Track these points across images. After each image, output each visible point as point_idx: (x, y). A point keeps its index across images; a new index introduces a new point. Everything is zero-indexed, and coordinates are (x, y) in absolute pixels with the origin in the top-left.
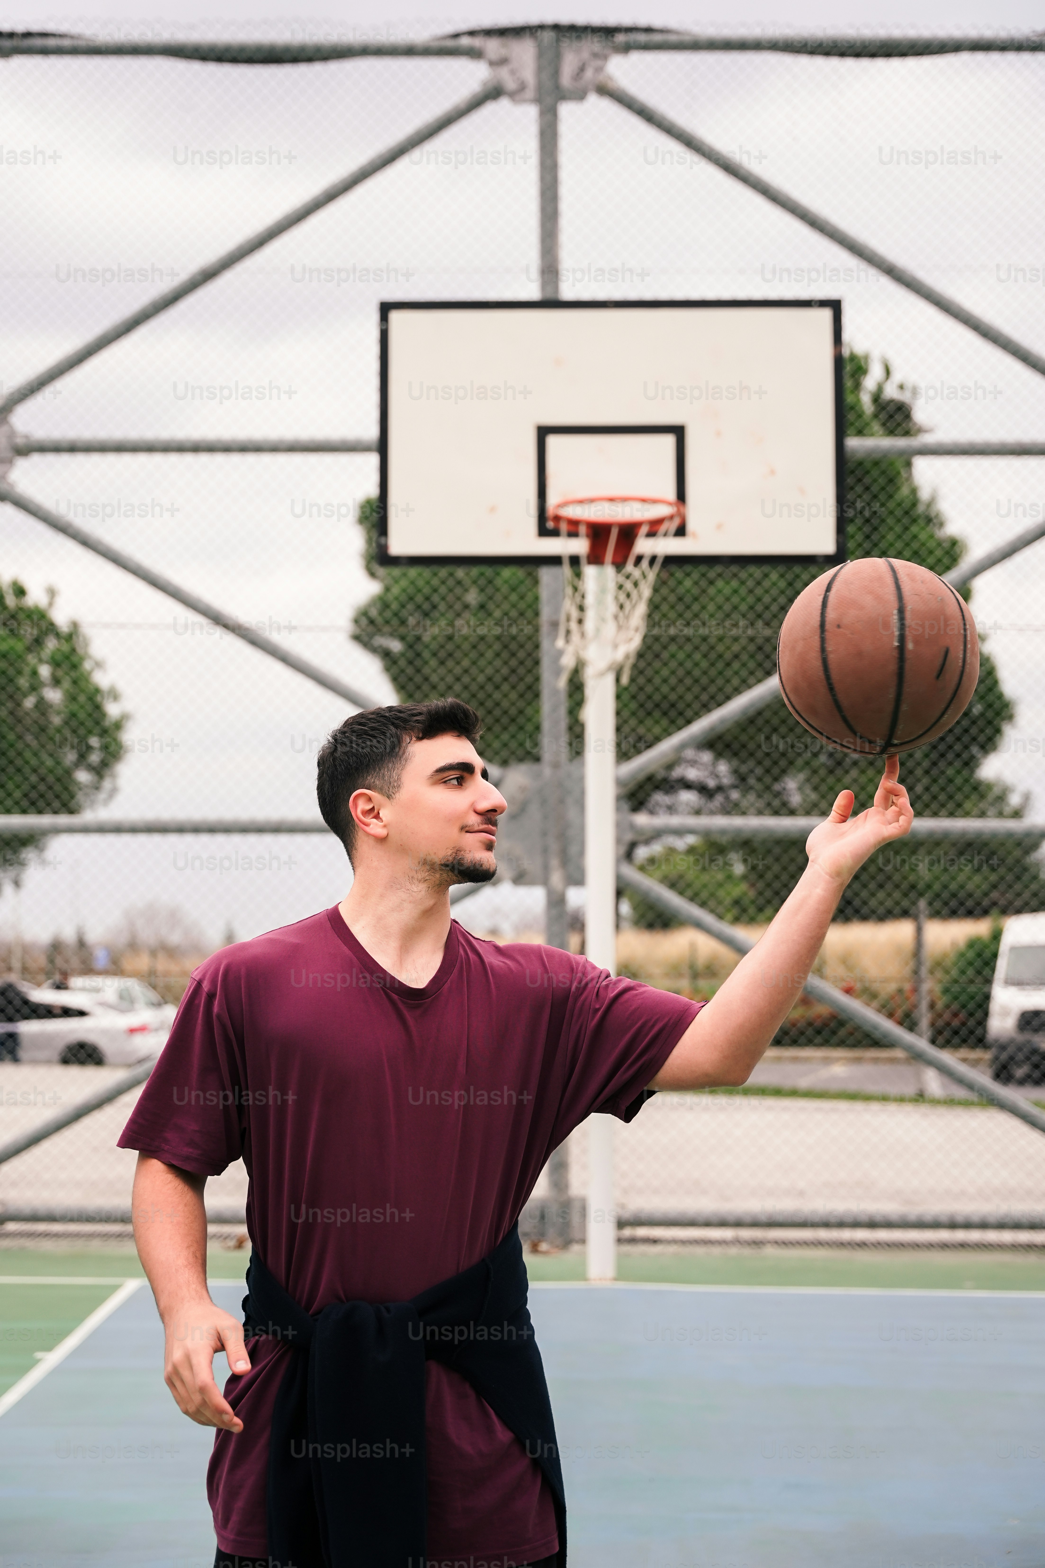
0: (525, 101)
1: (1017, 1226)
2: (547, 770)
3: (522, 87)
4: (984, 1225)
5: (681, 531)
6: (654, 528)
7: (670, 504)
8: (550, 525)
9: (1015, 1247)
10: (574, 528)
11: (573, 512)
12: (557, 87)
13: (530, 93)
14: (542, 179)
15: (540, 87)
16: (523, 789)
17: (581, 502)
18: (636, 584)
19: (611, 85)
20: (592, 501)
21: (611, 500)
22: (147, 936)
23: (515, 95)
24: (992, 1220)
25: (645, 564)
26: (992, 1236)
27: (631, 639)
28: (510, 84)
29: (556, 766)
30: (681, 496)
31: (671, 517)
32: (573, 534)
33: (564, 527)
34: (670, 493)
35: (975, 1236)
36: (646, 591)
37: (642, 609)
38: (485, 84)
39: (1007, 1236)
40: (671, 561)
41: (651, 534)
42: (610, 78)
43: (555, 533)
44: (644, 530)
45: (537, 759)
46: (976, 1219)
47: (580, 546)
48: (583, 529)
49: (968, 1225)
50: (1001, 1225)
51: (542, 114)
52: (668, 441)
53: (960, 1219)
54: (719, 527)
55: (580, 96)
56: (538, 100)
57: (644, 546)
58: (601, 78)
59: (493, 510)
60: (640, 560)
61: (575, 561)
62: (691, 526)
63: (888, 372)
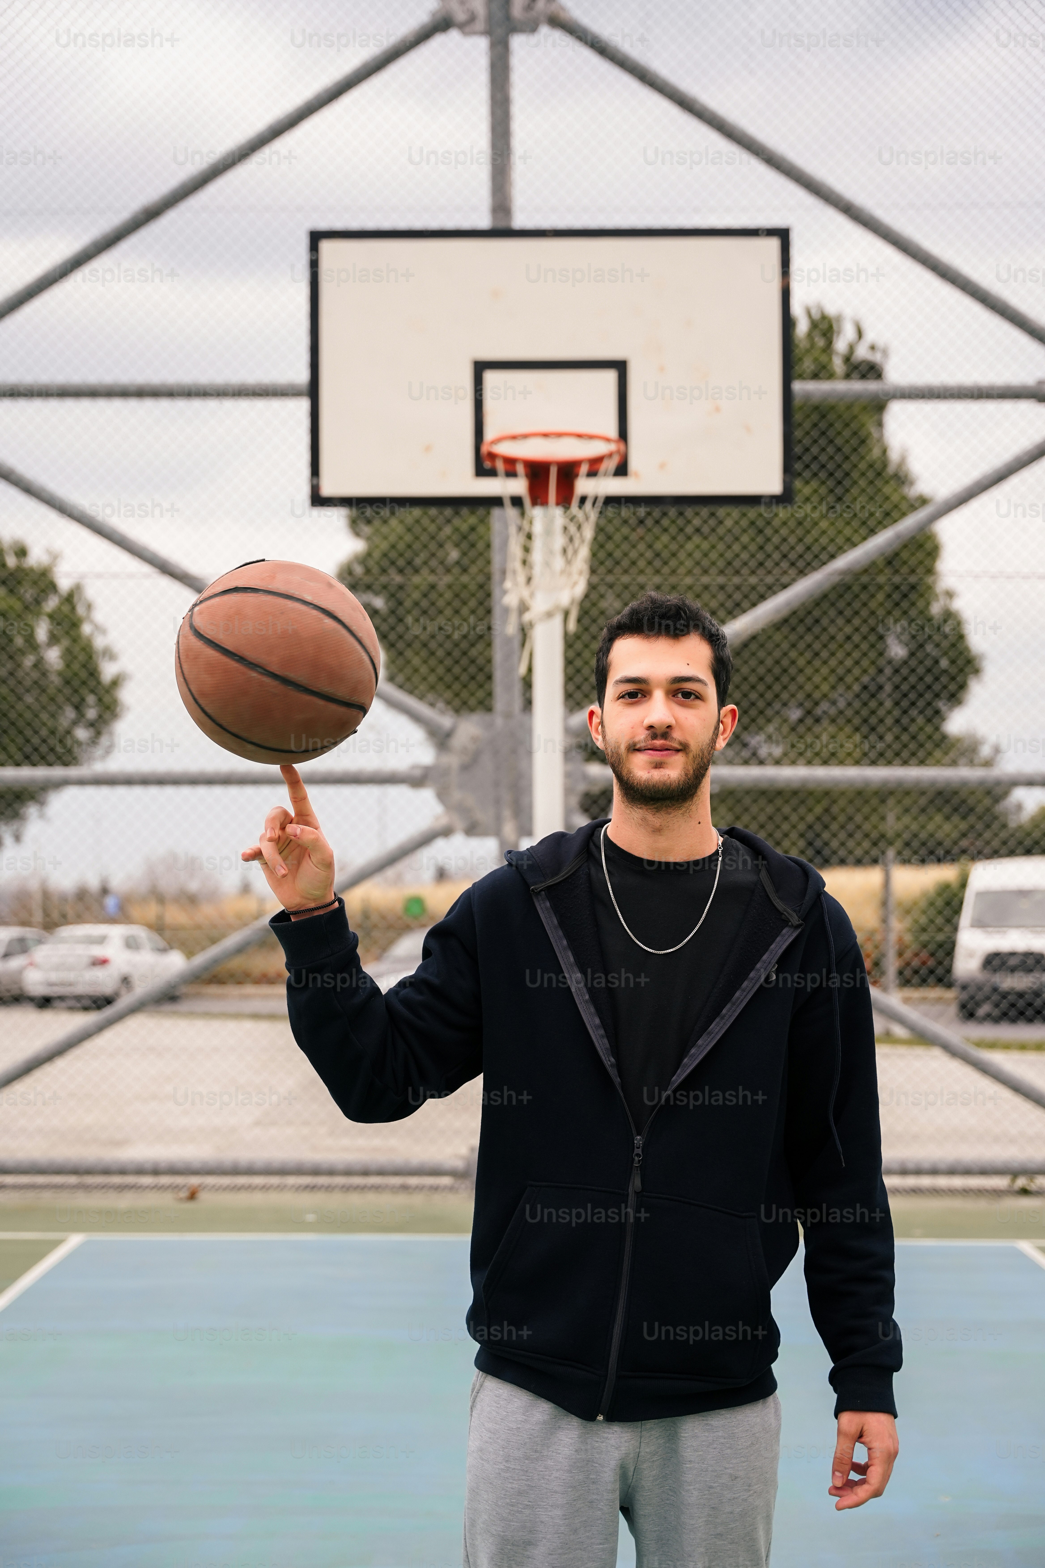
0: (474, 33)
1: (967, 1172)
2: (499, 721)
3: (472, 19)
4: (934, 1172)
5: (622, 470)
6: (594, 467)
7: (608, 440)
8: (487, 464)
9: (966, 1192)
10: (511, 467)
11: (506, 449)
12: (508, 17)
13: (480, 25)
14: (493, 114)
15: (490, 18)
16: (474, 739)
17: (514, 438)
18: (579, 527)
19: (562, 15)
20: (525, 436)
21: (546, 435)
22: (168, 884)
23: (466, 27)
24: (943, 1166)
25: (588, 505)
26: (942, 1182)
27: (575, 584)
28: (460, 16)
29: (508, 715)
30: (623, 434)
31: (610, 455)
32: (511, 474)
33: (500, 466)
34: (612, 431)
35: (926, 1181)
36: (588, 533)
37: (584, 552)
38: (434, 15)
39: (957, 1182)
40: (610, 500)
41: (592, 474)
42: (563, 8)
43: (492, 473)
44: (584, 469)
45: (489, 709)
46: (926, 1165)
47: (518, 486)
48: (520, 469)
49: (918, 1172)
50: (952, 1171)
51: (493, 46)
52: (610, 377)
53: (911, 1166)
54: (662, 466)
55: (531, 28)
56: (488, 32)
57: (584, 486)
58: (553, 8)
59: (428, 449)
60: (583, 500)
61: (517, 501)
62: (634, 464)
63: (860, 334)
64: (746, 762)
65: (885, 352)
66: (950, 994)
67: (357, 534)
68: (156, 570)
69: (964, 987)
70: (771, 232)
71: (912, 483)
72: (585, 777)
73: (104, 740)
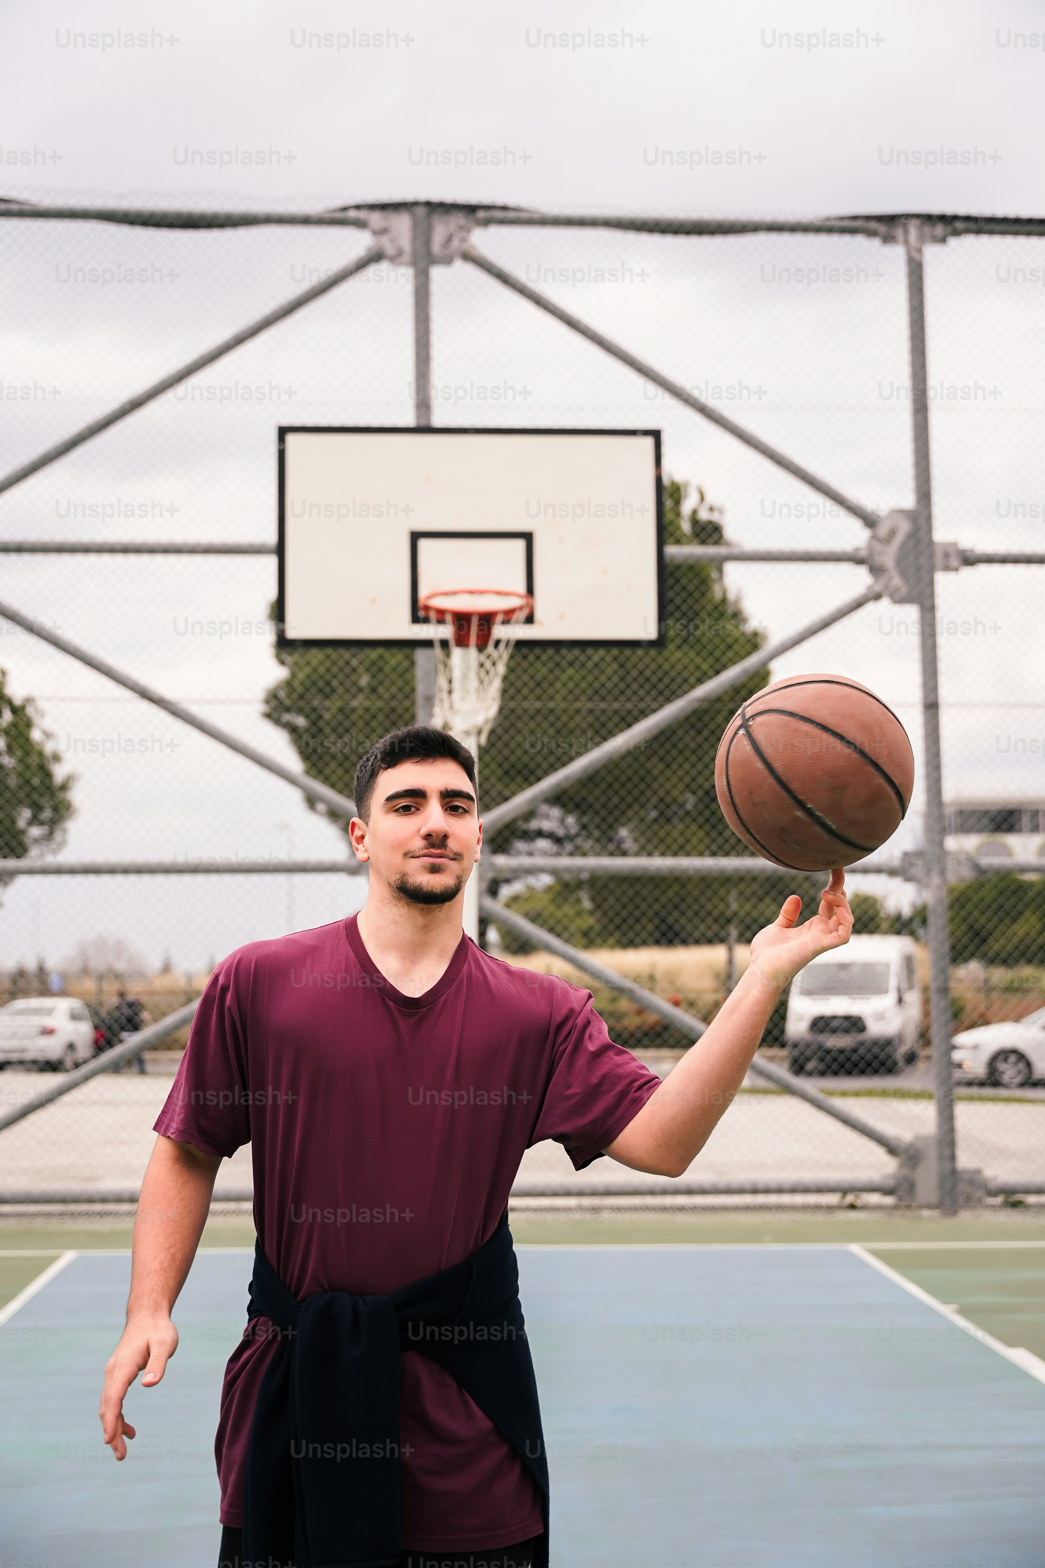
0: (402, 264)
1: (806, 1190)
3: (400, 253)
4: (780, 1191)
5: (530, 619)
6: (508, 616)
7: (520, 596)
8: (421, 614)
9: (805, 1208)
10: (441, 616)
11: (439, 603)
12: (429, 253)
13: (407, 257)
14: (417, 329)
15: (415, 253)
17: (446, 594)
18: (494, 664)
19: (474, 253)
20: (455, 593)
21: (472, 592)
23: (395, 259)
24: (786, 1186)
25: (502, 646)
26: (786, 1199)
27: (489, 708)
28: (390, 250)
30: (530, 590)
31: (521, 608)
32: (441, 621)
33: (433, 615)
34: (522, 588)
35: (772, 1199)
36: (501, 669)
37: (498, 683)
38: (369, 249)
39: (799, 1199)
40: (520, 644)
41: (506, 622)
42: (473, 247)
43: (426, 620)
44: (499, 618)
46: (773, 1185)
47: (446, 631)
48: (449, 618)
49: (767, 1191)
50: (794, 1190)
51: (417, 275)
52: (519, 545)
53: (760, 1186)
54: (562, 616)
55: (448, 261)
56: (414, 263)
57: (500, 631)
58: (465, 246)
59: (373, 601)
60: (497, 643)
61: (444, 644)
62: (538, 615)
63: (702, 498)
64: (612, 854)
65: (721, 511)
66: (783, 1053)
67: (282, 663)
68: (137, 695)
69: (795, 1046)
70: (646, 433)
71: (745, 620)
72: (492, 866)
73: (58, 836)
